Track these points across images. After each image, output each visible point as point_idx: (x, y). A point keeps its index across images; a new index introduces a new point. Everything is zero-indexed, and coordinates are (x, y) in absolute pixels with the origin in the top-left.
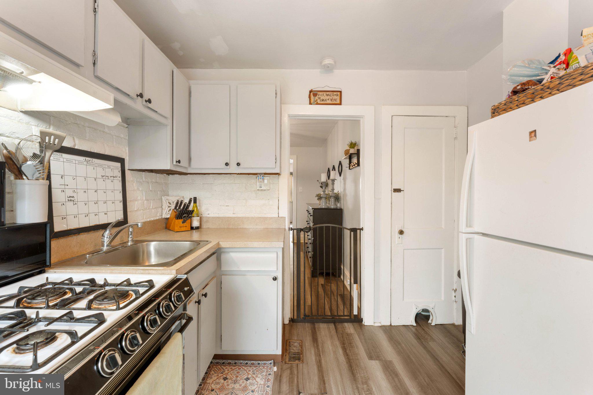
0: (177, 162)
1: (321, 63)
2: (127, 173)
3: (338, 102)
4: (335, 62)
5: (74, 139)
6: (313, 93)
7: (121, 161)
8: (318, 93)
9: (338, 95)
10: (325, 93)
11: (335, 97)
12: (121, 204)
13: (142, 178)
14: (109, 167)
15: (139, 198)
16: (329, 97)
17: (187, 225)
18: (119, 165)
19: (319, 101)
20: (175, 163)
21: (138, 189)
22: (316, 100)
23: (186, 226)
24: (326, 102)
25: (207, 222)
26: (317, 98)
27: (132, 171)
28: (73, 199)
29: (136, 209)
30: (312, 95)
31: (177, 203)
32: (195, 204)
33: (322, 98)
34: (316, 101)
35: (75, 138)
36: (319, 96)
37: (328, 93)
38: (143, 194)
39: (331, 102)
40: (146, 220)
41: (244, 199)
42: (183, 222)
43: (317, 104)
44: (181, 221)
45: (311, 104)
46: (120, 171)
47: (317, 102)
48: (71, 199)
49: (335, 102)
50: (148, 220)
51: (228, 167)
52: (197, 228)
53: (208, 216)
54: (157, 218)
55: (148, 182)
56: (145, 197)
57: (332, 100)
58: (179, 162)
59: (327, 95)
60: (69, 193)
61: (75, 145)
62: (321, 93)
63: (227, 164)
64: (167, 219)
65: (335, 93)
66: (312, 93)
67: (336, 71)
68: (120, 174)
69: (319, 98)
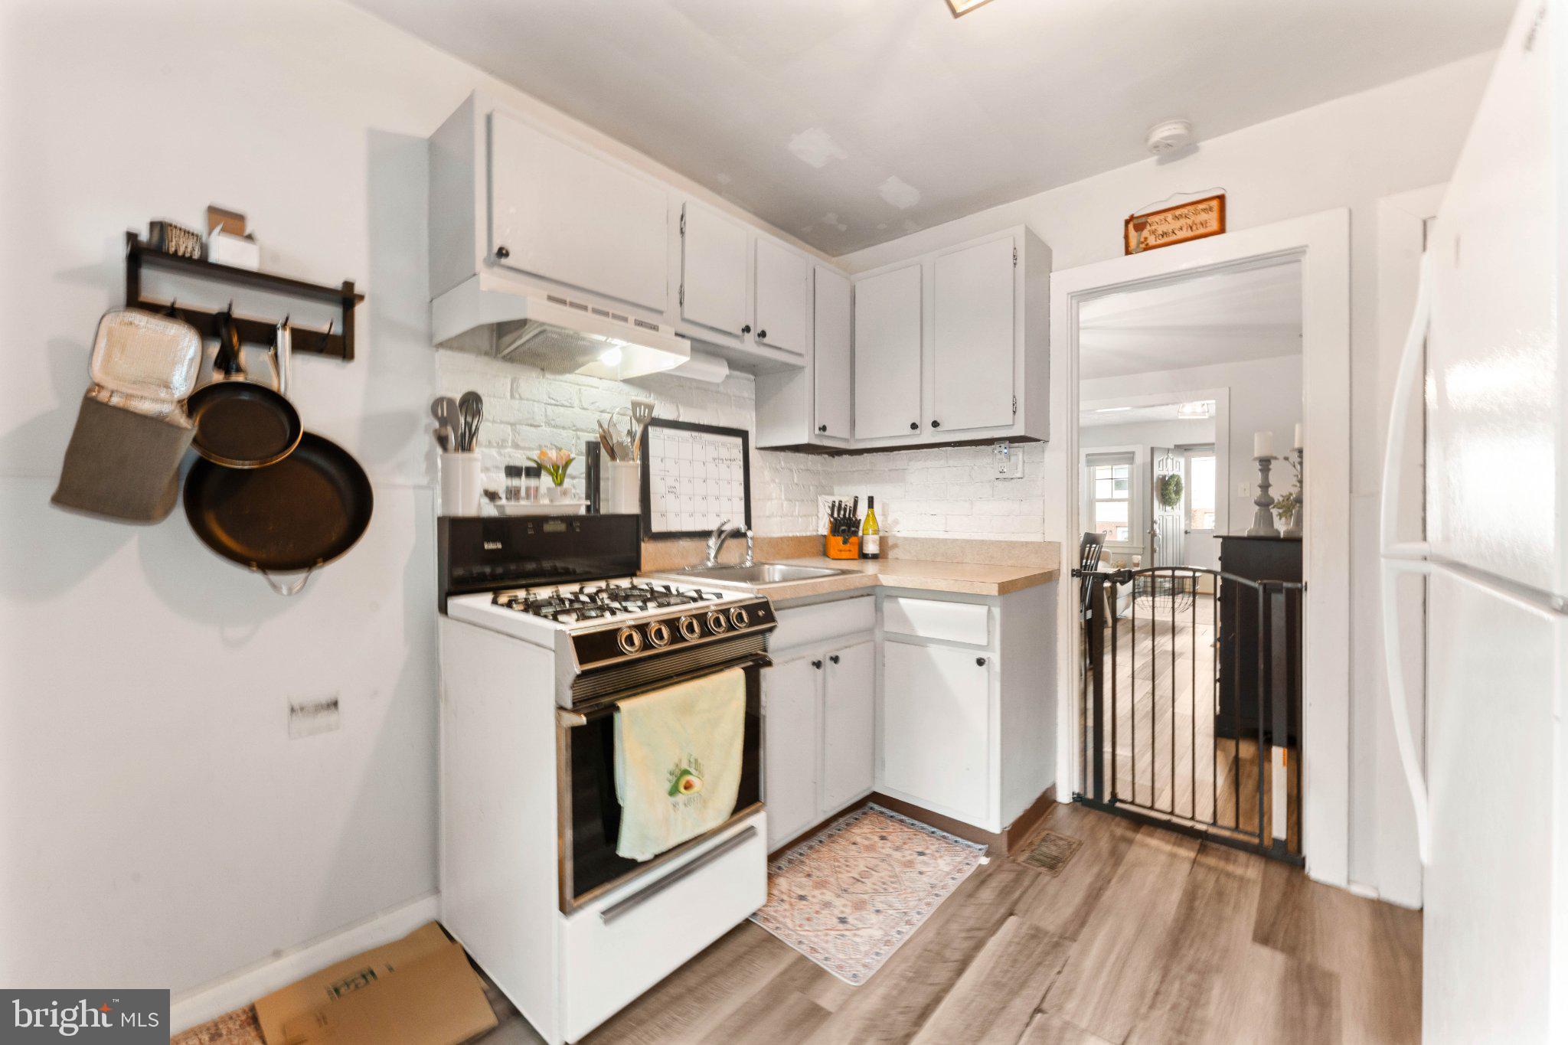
0: (820, 429)
1: (1147, 140)
2: (753, 453)
3: (1214, 225)
4: (1190, 127)
5: (678, 407)
6: (1136, 223)
7: (743, 434)
8: (1150, 219)
9: (1211, 209)
10: (1169, 216)
11: (1204, 216)
12: (742, 503)
13: (780, 463)
14: (723, 444)
15: (774, 495)
16: (1183, 222)
17: (852, 549)
18: (739, 441)
19: (1152, 241)
20: (817, 431)
21: (773, 481)
22: (1142, 240)
23: (850, 551)
24: (1173, 238)
25: (895, 546)
26: (1145, 233)
27: (762, 452)
28: (674, 490)
29: (767, 514)
30: (1133, 229)
31: (833, 506)
32: (870, 510)
33: (1160, 229)
34: (1142, 243)
35: (680, 407)
36: (1153, 228)
37: (1178, 212)
38: (781, 491)
39: (1190, 234)
40: (786, 535)
41: (966, 501)
42: (845, 542)
43: (1148, 248)
44: (840, 539)
45: (1131, 253)
46: (742, 451)
47: (1147, 245)
48: (672, 490)
49: (1202, 231)
50: (791, 535)
51: (917, 431)
52: (875, 557)
53: (899, 535)
54: (808, 534)
55: (791, 470)
56: (785, 495)
57: (1191, 228)
58: (824, 428)
59: (1177, 218)
60: (670, 482)
61: (679, 416)
62: (1156, 218)
63: (914, 426)
64: (825, 536)
65: (1201, 206)
66: (1131, 226)
67: (1207, 146)
68: (741, 456)
69: (1153, 232)
